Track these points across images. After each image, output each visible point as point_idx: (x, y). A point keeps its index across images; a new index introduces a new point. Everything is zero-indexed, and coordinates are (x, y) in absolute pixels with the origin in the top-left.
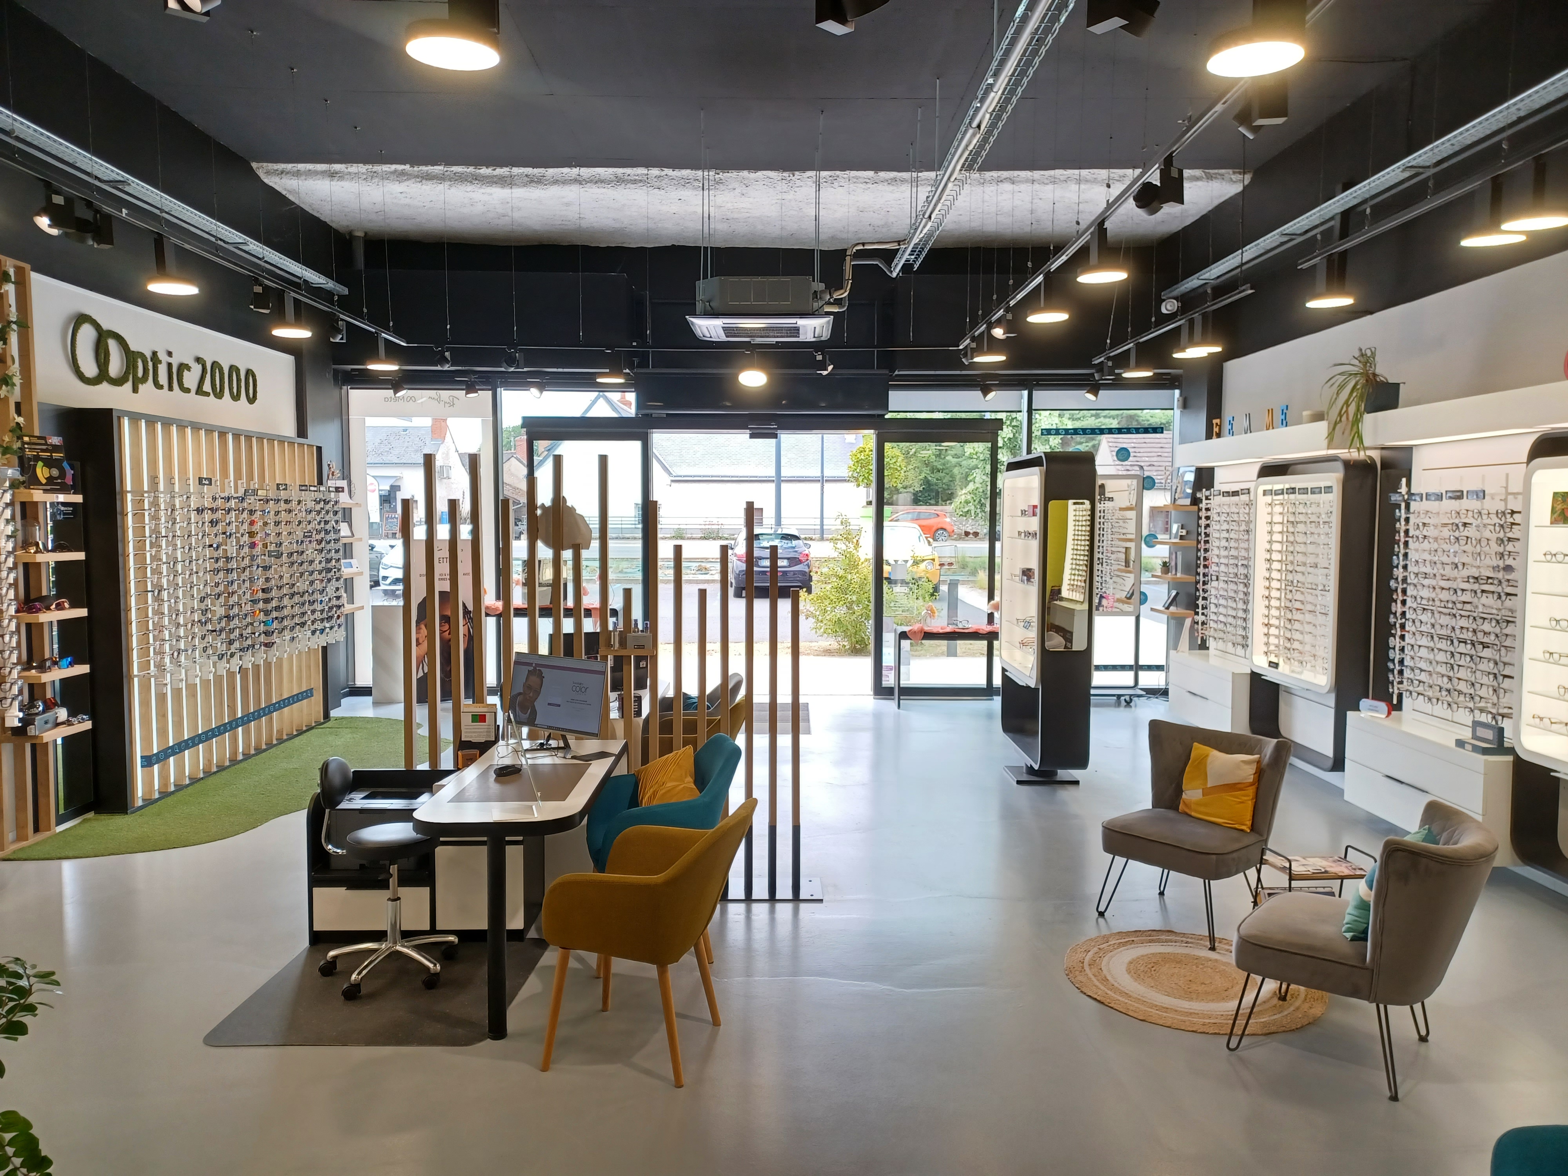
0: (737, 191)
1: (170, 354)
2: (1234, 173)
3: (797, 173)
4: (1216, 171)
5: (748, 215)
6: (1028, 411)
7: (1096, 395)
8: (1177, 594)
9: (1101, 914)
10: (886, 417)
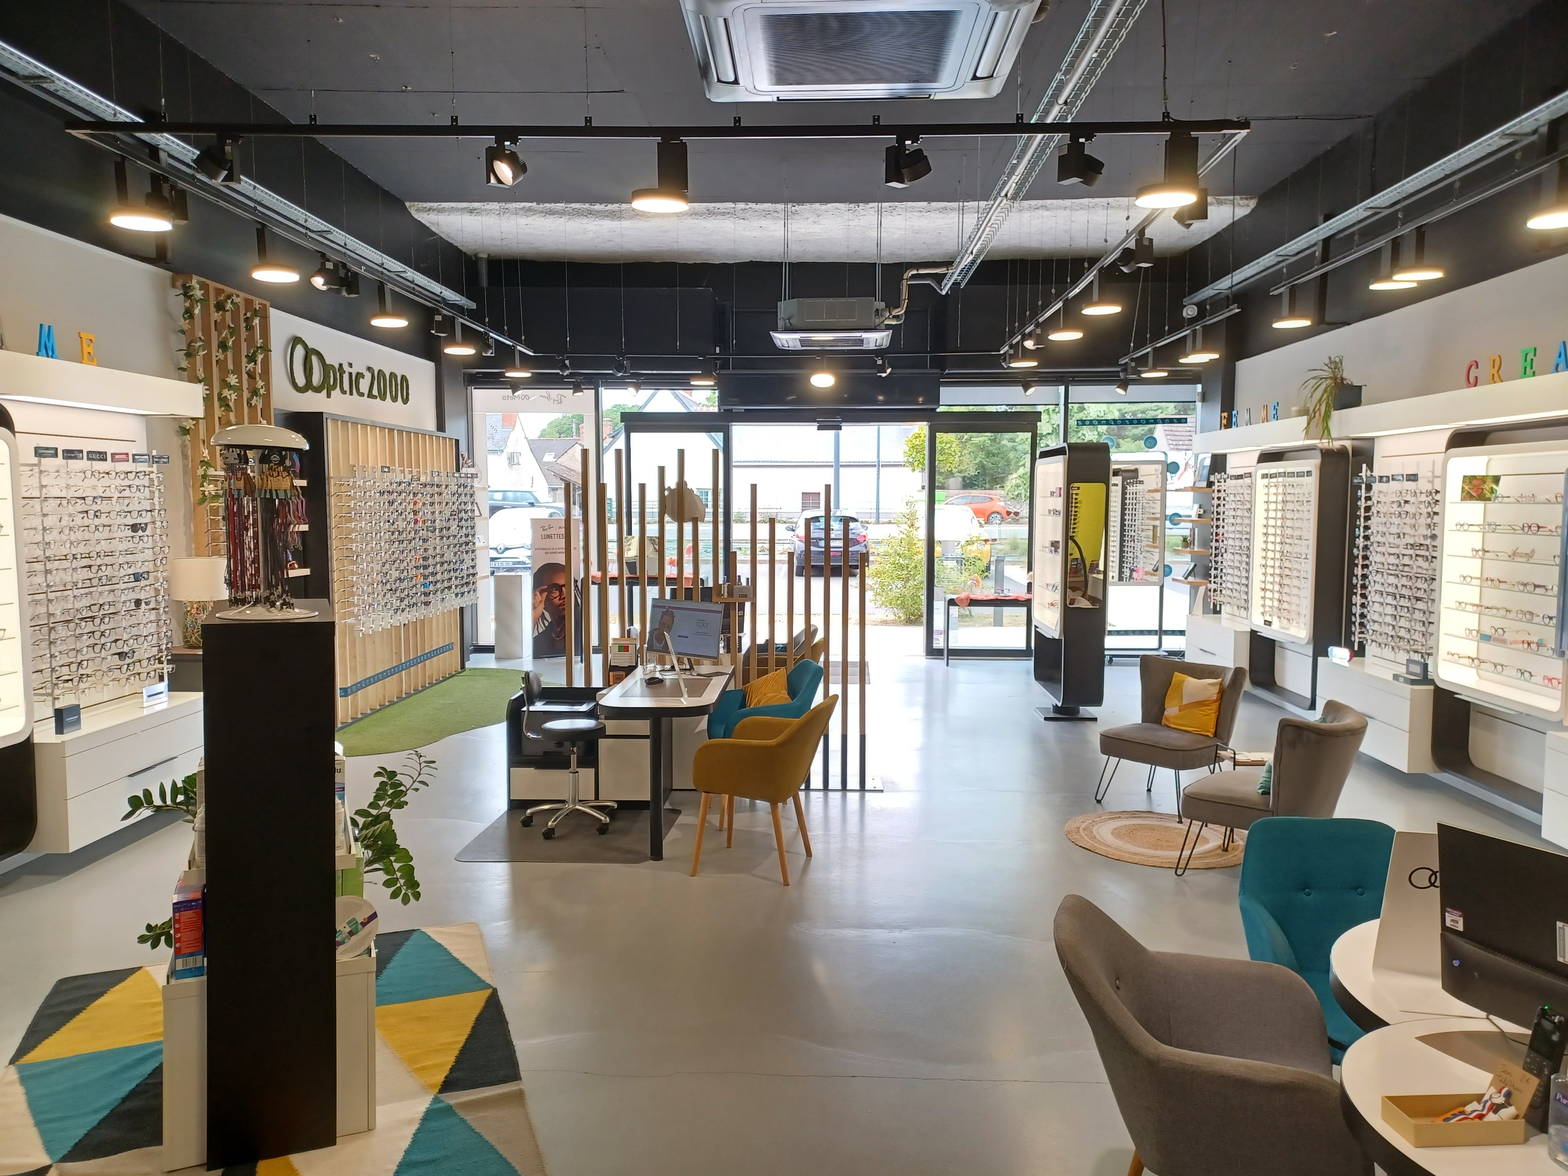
0: (810, 220)
1: (350, 365)
2: (1241, 199)
3: (861, 205)
4: (1225, 197)
5: (818, 237)
6: (1064, 405)
7: (1125, 389)
8: (1195, 565)
9: (1099, 802)
10: (938, 410)
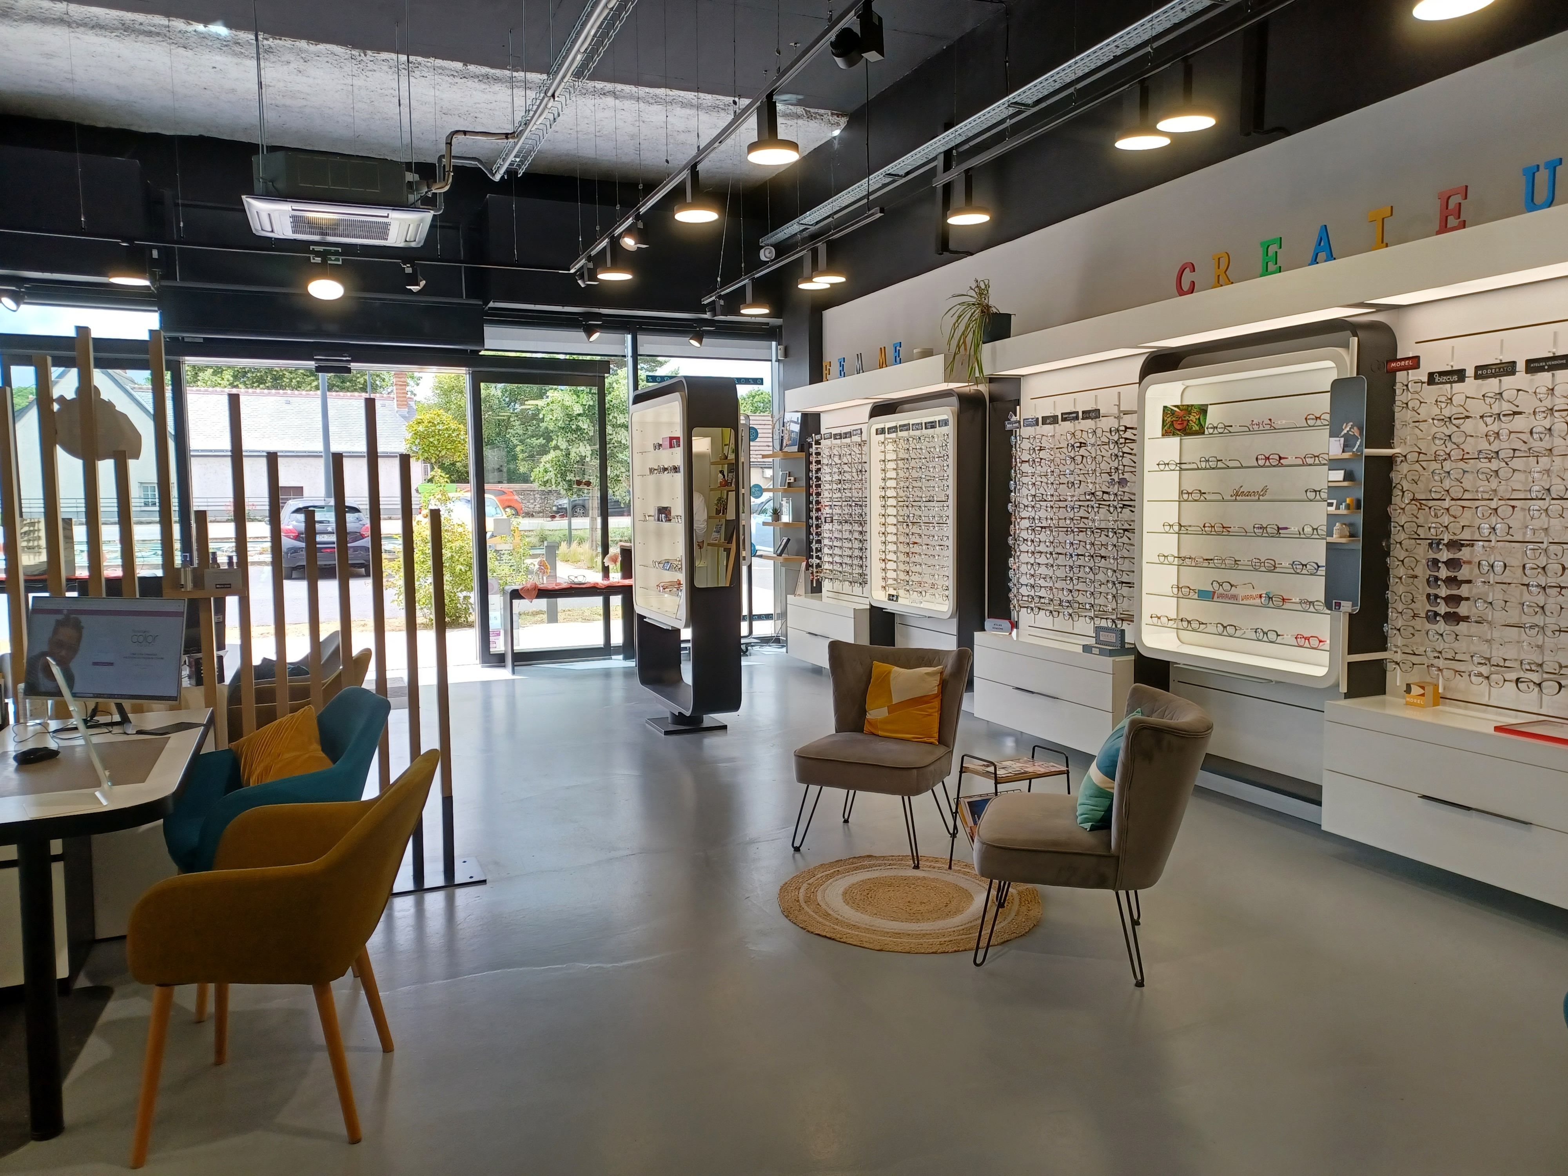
2: (832, 114)
3: (369, 52)
4: (816, 110)
5: (304, 103)
6: (632, 356)
7: (700, 342)
9: (797, 849)
10: (480, 353)
